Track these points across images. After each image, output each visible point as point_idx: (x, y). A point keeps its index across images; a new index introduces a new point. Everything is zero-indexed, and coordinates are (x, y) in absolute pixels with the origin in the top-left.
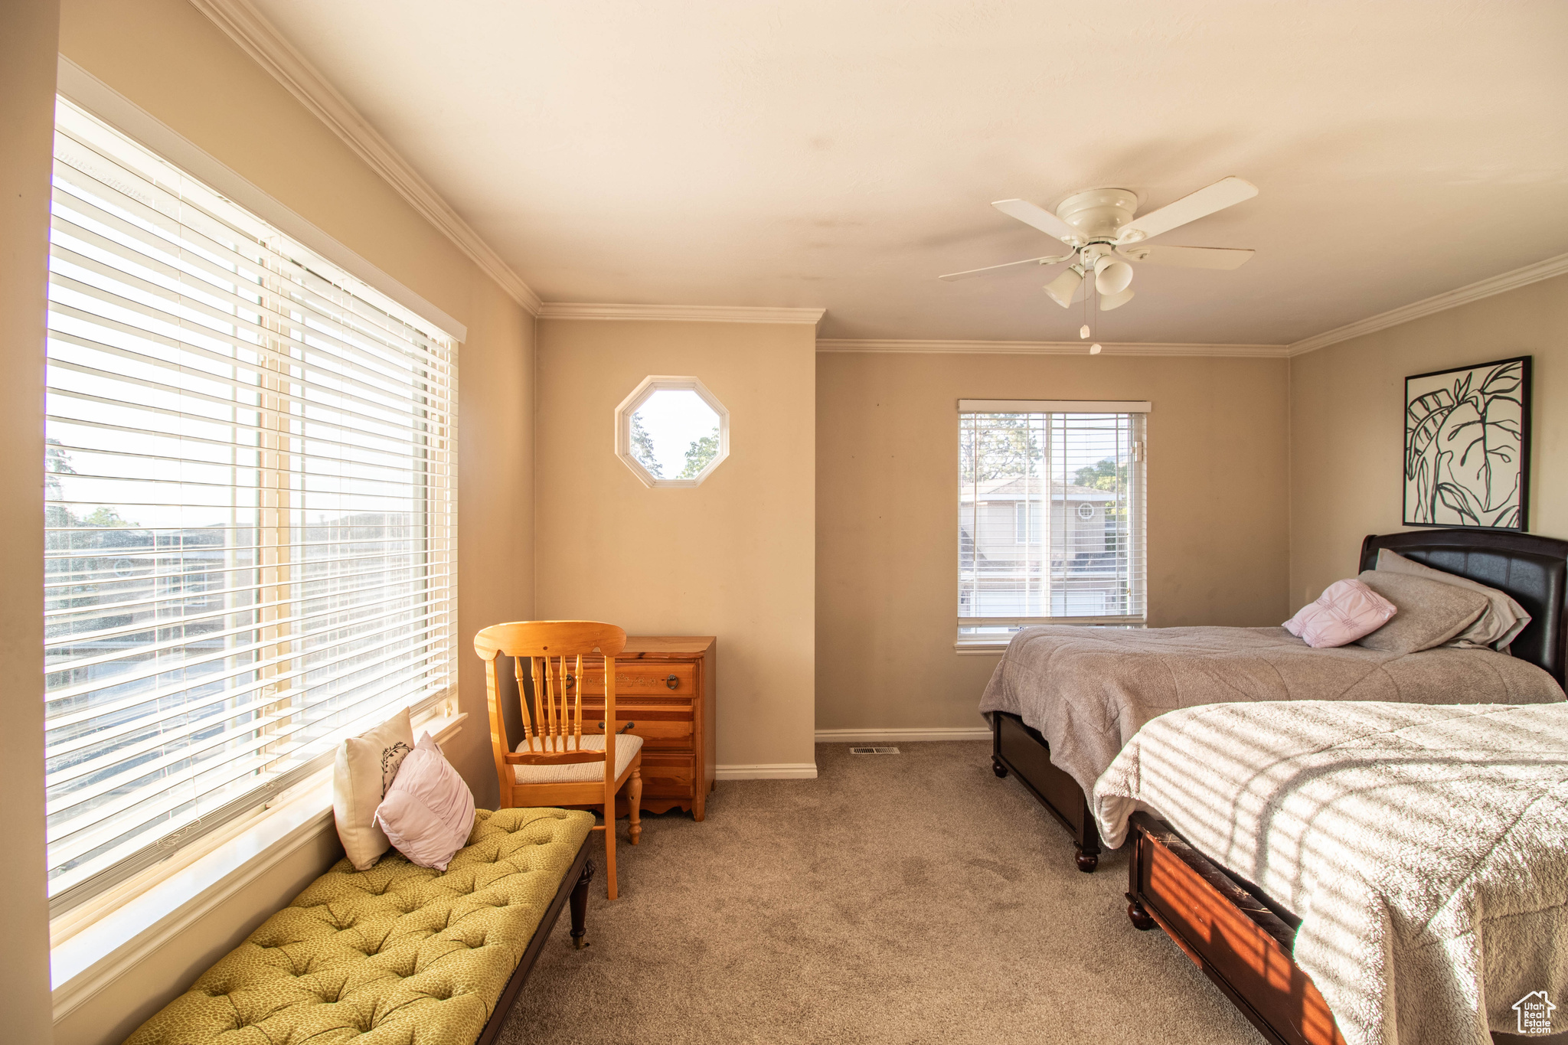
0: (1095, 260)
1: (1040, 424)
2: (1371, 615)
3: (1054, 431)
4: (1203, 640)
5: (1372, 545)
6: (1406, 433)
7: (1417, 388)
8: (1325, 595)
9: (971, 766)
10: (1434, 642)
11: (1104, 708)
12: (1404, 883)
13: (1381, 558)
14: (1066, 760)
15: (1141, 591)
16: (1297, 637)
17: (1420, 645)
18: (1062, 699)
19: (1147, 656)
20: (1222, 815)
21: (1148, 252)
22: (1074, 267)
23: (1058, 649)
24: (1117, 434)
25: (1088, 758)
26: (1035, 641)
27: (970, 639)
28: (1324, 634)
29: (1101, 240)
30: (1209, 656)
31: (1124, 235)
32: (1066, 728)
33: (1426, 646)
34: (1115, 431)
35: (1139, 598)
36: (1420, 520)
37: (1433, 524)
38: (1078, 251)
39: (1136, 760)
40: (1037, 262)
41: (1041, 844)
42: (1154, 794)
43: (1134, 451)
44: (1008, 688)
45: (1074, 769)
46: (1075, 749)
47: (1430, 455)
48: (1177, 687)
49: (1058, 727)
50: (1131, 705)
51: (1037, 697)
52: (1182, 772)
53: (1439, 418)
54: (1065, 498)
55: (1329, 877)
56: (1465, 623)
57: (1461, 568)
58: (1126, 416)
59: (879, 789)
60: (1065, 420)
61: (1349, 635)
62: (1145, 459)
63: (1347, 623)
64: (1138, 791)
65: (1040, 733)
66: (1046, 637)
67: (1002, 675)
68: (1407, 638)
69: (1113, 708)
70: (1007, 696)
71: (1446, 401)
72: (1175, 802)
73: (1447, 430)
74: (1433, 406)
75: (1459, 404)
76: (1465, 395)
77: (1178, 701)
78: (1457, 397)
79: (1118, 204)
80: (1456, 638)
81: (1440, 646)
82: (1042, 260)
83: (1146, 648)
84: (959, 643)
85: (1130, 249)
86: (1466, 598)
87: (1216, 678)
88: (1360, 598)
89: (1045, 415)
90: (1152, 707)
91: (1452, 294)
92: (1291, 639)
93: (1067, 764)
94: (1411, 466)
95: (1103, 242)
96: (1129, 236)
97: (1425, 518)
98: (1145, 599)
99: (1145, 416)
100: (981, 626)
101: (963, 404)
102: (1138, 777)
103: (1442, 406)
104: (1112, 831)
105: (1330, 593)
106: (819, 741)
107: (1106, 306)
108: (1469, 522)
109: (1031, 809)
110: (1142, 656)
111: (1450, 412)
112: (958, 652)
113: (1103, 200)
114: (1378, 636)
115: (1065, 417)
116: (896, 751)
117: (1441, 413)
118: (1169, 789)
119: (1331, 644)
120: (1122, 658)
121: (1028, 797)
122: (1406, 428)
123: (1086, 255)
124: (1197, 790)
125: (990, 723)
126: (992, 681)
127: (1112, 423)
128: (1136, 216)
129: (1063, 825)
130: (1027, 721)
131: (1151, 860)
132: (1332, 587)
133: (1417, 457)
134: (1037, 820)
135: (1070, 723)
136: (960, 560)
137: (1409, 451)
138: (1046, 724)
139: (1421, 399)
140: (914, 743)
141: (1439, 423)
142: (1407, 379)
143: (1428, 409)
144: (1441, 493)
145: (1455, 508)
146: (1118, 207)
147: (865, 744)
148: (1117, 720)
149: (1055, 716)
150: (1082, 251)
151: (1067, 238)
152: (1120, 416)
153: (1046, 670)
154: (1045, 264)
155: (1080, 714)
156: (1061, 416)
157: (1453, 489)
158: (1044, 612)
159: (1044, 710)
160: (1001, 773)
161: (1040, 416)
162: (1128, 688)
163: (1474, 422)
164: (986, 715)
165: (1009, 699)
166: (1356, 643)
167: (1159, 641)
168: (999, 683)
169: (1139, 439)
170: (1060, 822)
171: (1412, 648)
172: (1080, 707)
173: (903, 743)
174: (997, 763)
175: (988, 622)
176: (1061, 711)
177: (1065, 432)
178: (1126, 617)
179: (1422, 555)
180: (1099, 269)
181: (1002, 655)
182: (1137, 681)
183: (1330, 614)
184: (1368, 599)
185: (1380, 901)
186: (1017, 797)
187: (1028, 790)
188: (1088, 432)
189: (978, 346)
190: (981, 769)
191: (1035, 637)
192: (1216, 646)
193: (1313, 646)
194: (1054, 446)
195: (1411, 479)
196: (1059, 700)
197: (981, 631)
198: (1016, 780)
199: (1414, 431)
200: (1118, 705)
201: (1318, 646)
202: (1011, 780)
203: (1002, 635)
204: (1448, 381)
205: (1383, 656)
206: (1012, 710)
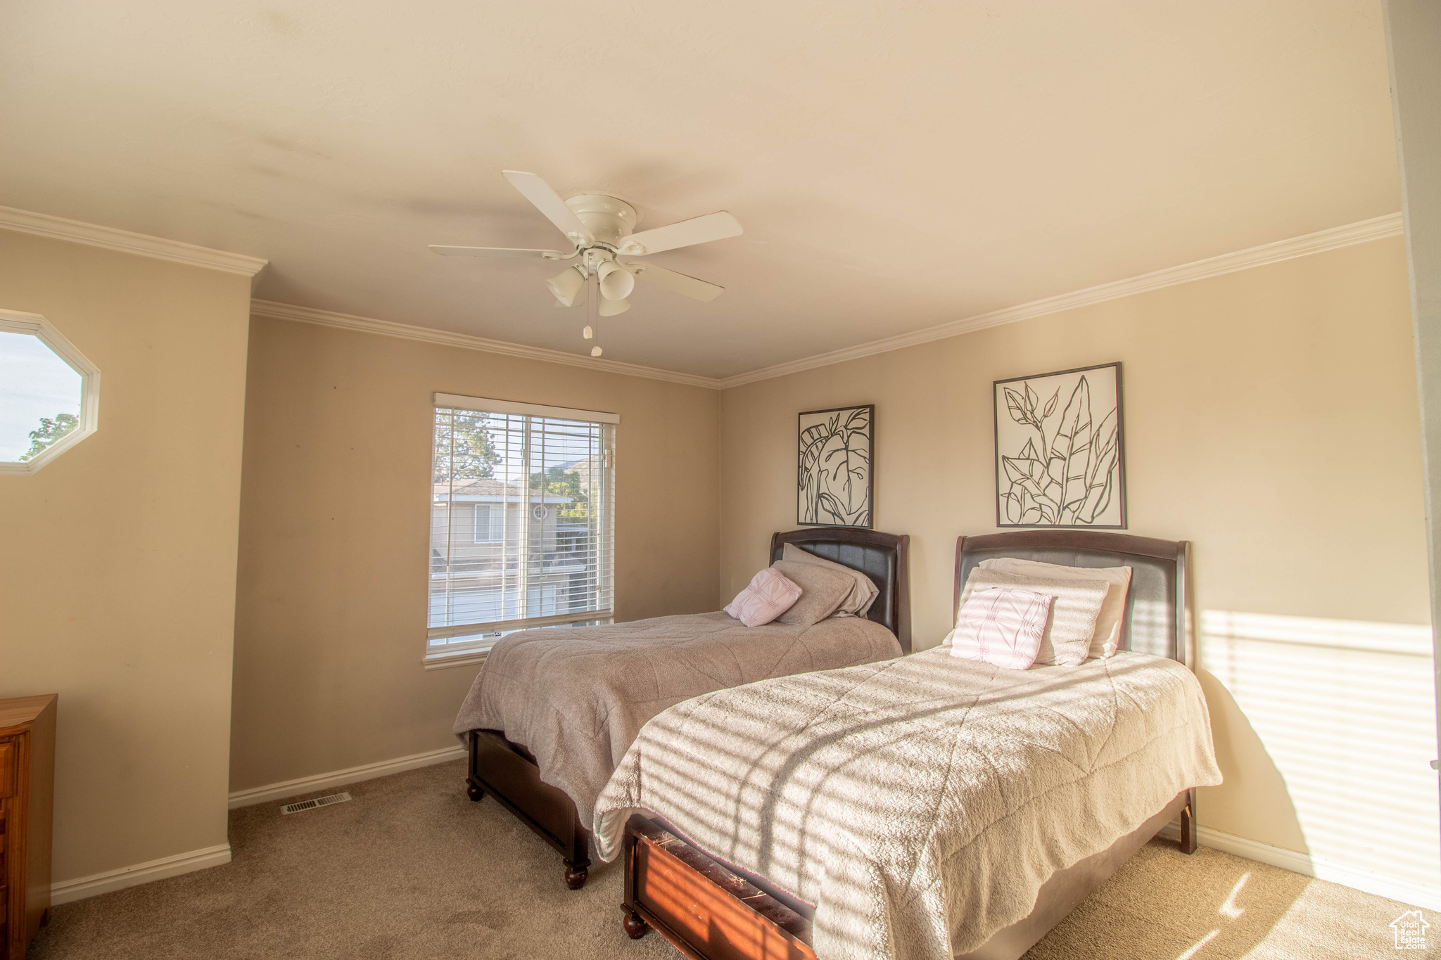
0: (596, 262)
1: (519, 426)
2: (785, 596)
3: (533, 435)
4: (670, 630)
5: (779, 541)
6: (799, 455)
7: (807, 422)
8: (754, 582)
9: (442, 795)
10: (825, 615)
11: (593, 711)
12: (893, 850)
13: (786, 549)
14: (558, 774)
15: (608, 587)
16: (736, 619)
17: (817, 618)
18: (552, 709)
19: (630, 653)
20: (724, 814)
21: (644, 268)
22: (578, 266)
23: (546, 655)
24: (590, 441)
25: (578, 768)
26: (519, 648)
27: (441, 651)
28: (755, 615)
29: (605, 245)
30: (679, 645)
31: (626, 246)
32: (557, 739)
33: (821, 618)
34: (588, 439)
35: (608, 593)
36: (808, 521)
37: (817, 524)
38: (581, 253)
39: (637, 768)
40: (539, 254)
41: (528, 871)
42: (656, 802)
43: (604, 458)
44: (487, 702)
45: (566, 783)
46: (566, 761)
47: (814, 472)
48: (658, 679)
49: (548, 740)
50: (620, 704)
51: (523, 709)
52: (685, 776)
53: (820, 445)
54: (543, 500)
55: (834, 862)
56: (843, 597)
57: (836, 557)
58: (598, 425)
59: (324, 856)
60: (544, 424)
61: (772, 613)
62: (614, 465)
63: (772, 604)
64: (639, 800)
65: (526, 747)
66: (531, 643)
67: (480, 689)
68: (811, 612)
69: (603, 709)
70: (486, 711)
71: (824, 433)
72: (678, 808)
73: (824, 454)
74: (816, 436)
75: (832, 436)
76: (835, 430)
77: (658, 692)
78: (831, 430)
79: (620, 215)
80: (837, 611)
81: (829, 617)
82: (546, 253)
83: (627, 644)
84: (428, 657)
85: (629, 260)
86: (842, 579)
87: (688, 665)
88: (778, 583)
89: (524, 417)
90: (637, 702)
91: (828, 355)
92: (732, 621)
93: (559, 779)
94: (802, 479)
95: (605, 249)
96: (630, 248)
97: (812, 519)
98: (612, 594)
99: (614, 427)
100: (453, 635)
101: (440, 398)
102: (640, 786)
103: (822, 436)
104: (609, 845)
105: (757, 580)
106: (233, 807)
107: (606, 311)
108: (839, 522)
109: (512, 831)
110: (626, 653)
111: (826, 441)
112: (427, 667)
113: (607, 207)
114: (791, 613)
115: (544, 421)
116: (347, 797)
117: (821, 441)
118: (671, 795)
119: (761, 623)
120: (610, 657)
121: (507, 817)
122: (799, 451)
123: (590, 257)
124: (700, 792)
125: (466, 742)
126: (469, 696)
127: (586, 431)
128: (634, 232)
129: (547, 841)
130: (511, 737)
131: (646, 865)
132: (758, 575)
133: (806, 473)
134: (520, 843)
135: (561, 734)
136: (431, 565)
137: (801, 469)
138: (533, 738)
139: (808, 430)
140: (370, 782)
141: (820, 449)
142: (800, 414)
143: (813, 438)
144: (821, 500)
145: (830, 512)
146: (620, 218)
147: (303, 797)
148: (606, 721)
149: (545, 728)
150: (586, 253)
151: (574, 234)
152: (593, 425)
153: (533, 678)
154: (548, 257)
155: (570, 722)
156: (541, 420)
157: (829, 498)
158: (520, 614)
159: (531, 722)
160: (476, 796)
161: (520, 418)
162: (616, 688)
163: (841, 449)
164: (461, 735)
165: (488, 714)
166: (777, 621)
167: (634, 635)
168: (478, 698)
169: (609, 448)
170: (543, 838)
171: (814, 621)
172: (571, 715)
173: (356, 784)
174: (473, 785)
175: (460, 631)
176: (552, 723)
177: (543, 435)
178: (596, 613)
179: (811, 547)
180: (603, 273)
181: (482, 663)
182: (623, 679)
183: (759, 598)
184: (784, 584)
185: (878, 872)
186: (496, 820)
187: (508, 809)
188: (565, 437)
189: (456, 339)
190: (454, 796)
191: (518, 644)
192: (683, 634)
193: (749, 626)
194: (533, 448)
195: (802, 490)
196: (548, 710)
197: (453, 641)
198: (493, 800)
199: (804, 453)
200: (608, 706)
201: (752, 625)
202: (489, 801)
203: (478, 643)
204: (824, 418)
205: (797, 629)
206: (492, 726)
